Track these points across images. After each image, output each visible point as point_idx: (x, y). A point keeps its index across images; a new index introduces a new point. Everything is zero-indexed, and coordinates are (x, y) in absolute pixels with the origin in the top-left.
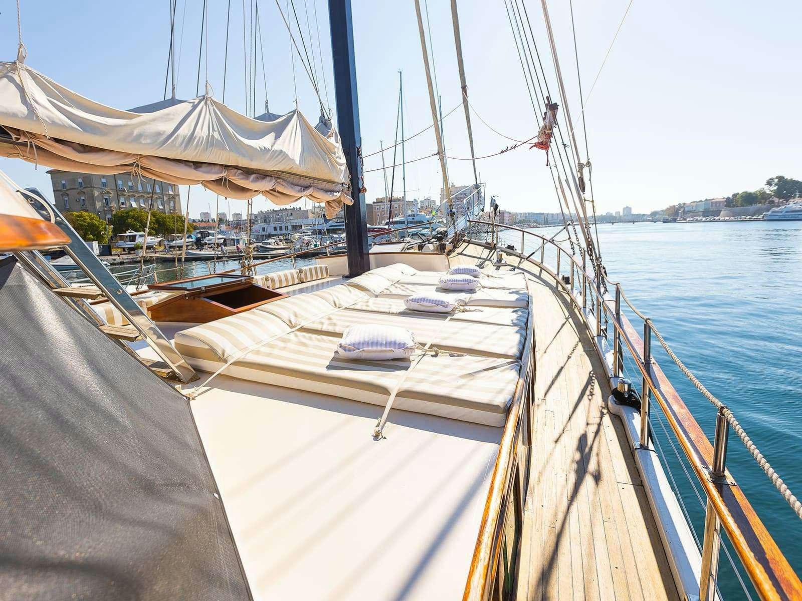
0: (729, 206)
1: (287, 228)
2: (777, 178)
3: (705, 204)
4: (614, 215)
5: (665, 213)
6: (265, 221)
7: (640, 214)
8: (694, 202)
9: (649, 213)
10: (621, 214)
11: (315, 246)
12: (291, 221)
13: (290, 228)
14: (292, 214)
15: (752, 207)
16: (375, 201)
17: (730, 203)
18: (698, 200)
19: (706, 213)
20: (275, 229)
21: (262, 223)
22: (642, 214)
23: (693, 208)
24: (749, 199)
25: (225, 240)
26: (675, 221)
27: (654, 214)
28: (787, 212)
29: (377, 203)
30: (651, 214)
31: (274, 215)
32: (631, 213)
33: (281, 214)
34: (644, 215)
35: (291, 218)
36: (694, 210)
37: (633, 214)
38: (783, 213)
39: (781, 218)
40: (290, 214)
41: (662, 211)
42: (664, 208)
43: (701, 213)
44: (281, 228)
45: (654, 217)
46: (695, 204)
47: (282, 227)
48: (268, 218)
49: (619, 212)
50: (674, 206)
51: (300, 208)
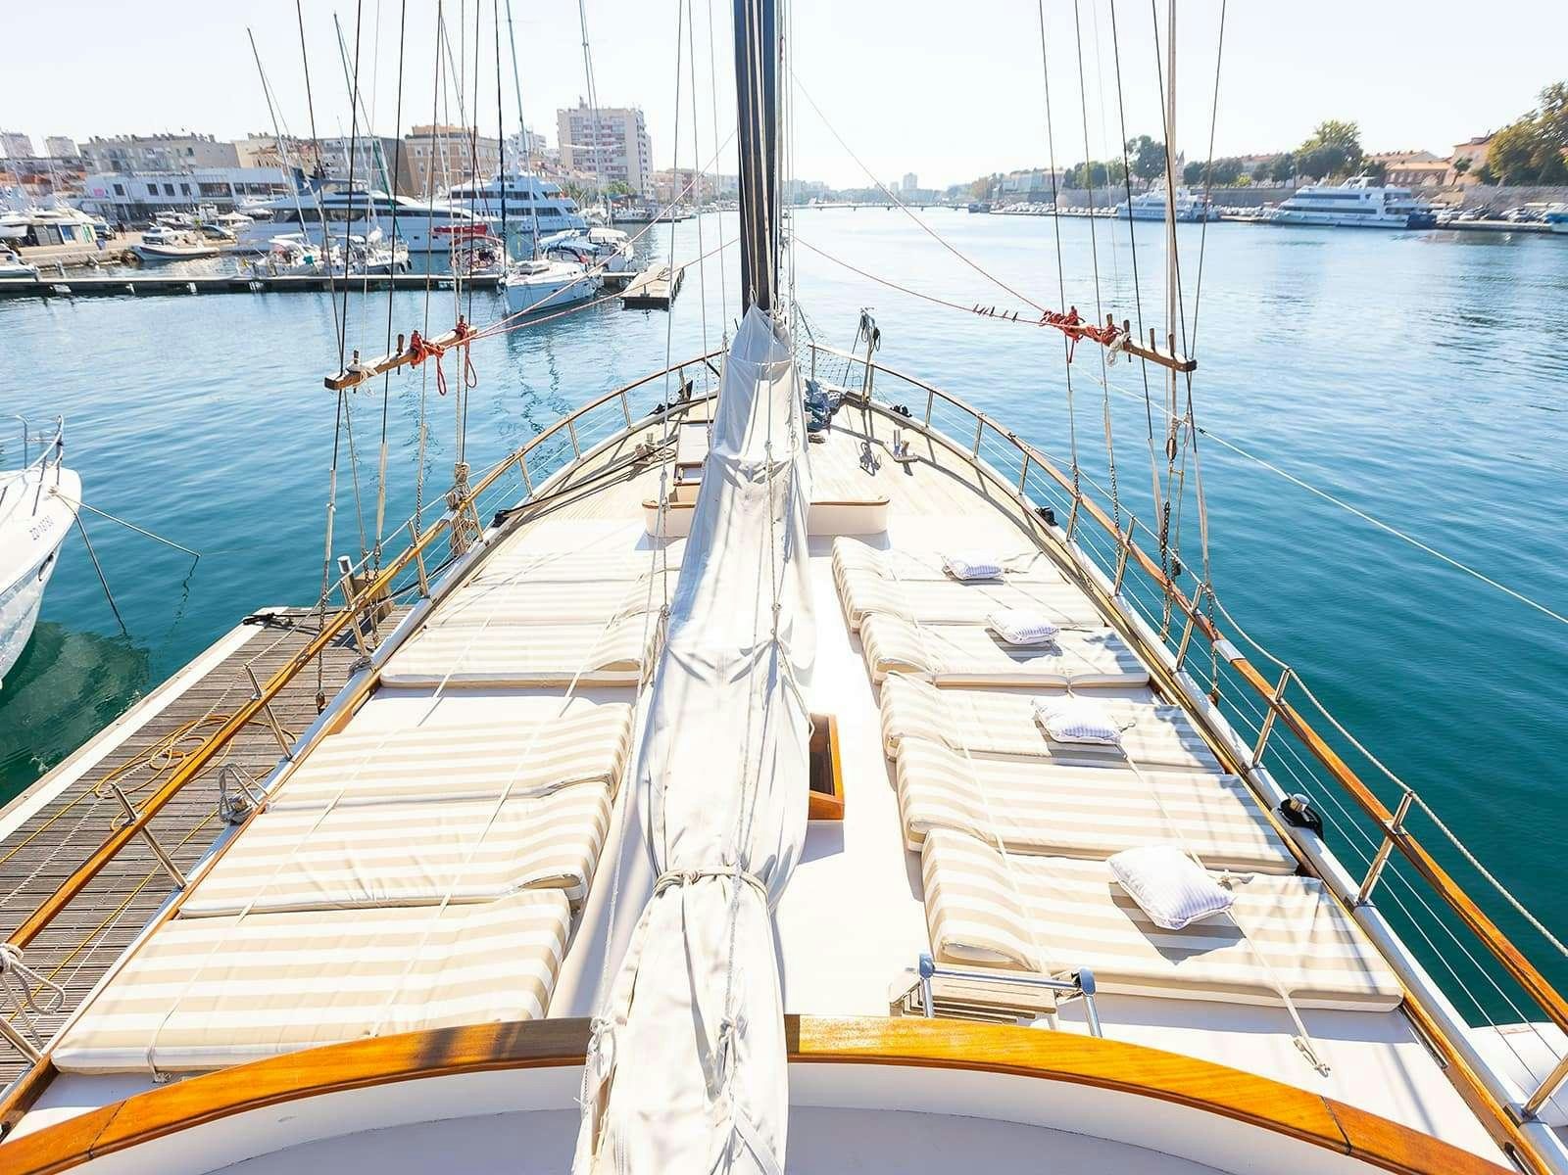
0: (1070, 187)
1: (185, 188)
2: (1140, 138)
3: (1033, 178)
4: (888, 188)
5: (971, 191)
6: (116, 166)
7: (931, 191)
8: (1015, 173)
9: (944, 188)
10: (901, 187)
11: (309, 260)
12: (196, 171)
13: (195, 189)
14: (190, 150)
15: (1101, 191)
16: (411, 134)
17: (1071, 179)
18: (1022, 170)
19: (1034, 196)
20: (153, 189)
21: (108, 170)
22: (934, 190)
23: (1014, 184)
24: (1098, 175)
25: (31, 228)
26: (987, 209)
27: (953, 191)
28: (1149, 205)
29: (416, 137)
30: (949, 191)
31: (140, 150)
32: (916, 186)
33: (160, 150)
34: (936, 192)
35: (191, 161)
36: (1015, 188)
37: (919, 190)
38: (1144, 207)
39: (1140, 216)
40: (186, 151)
41: (966, 186)
42: (970, 182)
43: (1026, 196)
44: (169, 189)
45: (953, 198)
46: (1017, 176)
47: (171, 186)
48: (124, 156)
49: (897, 184)
50: (986, 179)
51: (212, 137)
